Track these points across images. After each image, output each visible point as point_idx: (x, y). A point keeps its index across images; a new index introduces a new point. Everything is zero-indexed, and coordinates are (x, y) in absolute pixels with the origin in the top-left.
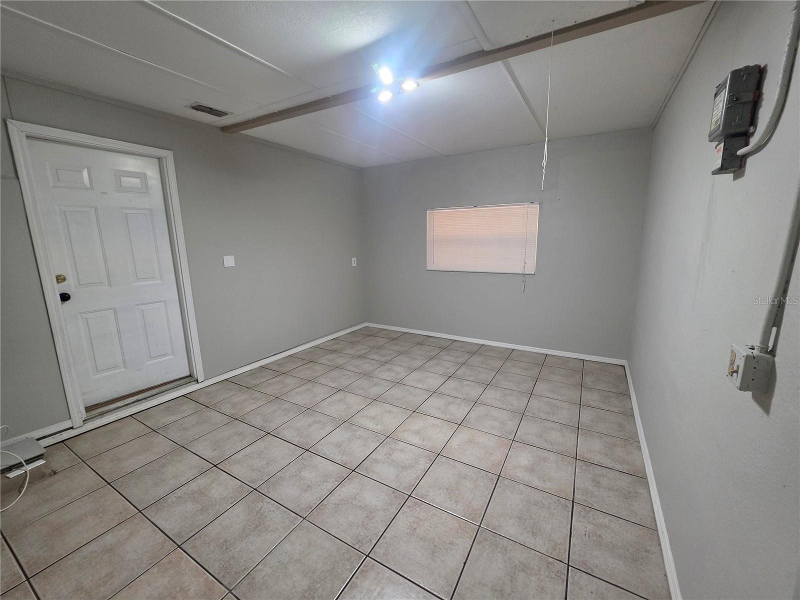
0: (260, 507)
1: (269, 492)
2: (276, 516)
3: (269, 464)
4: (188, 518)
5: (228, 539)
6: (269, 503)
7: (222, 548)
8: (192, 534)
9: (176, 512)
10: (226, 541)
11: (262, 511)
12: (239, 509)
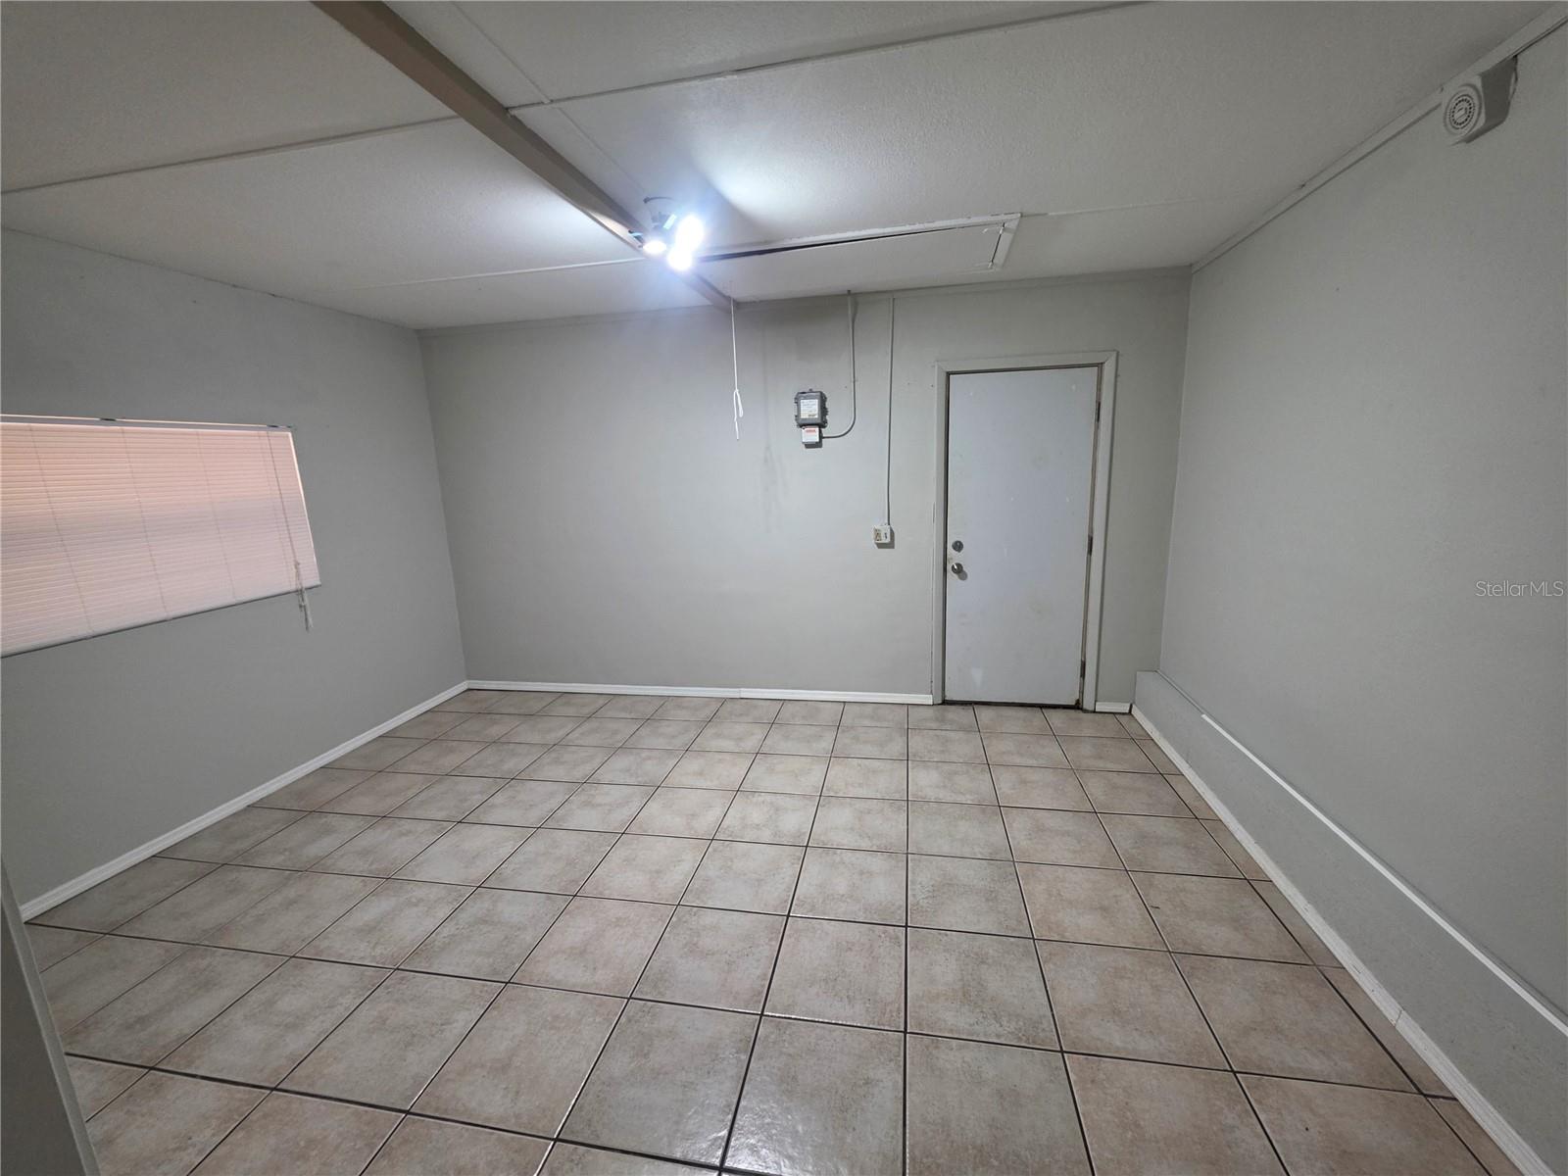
0: (926, 901)
1: (900, 907)
2: (924, 877)
3: (850, 946)
4: (1005, 966)
5: (983, 900)
6: (914, 895)
7: (996, 897)
8: (1012, 939)
9: (1015, 993)
10: (987, 900)
11: (930, 894)
12: (947, 920)
